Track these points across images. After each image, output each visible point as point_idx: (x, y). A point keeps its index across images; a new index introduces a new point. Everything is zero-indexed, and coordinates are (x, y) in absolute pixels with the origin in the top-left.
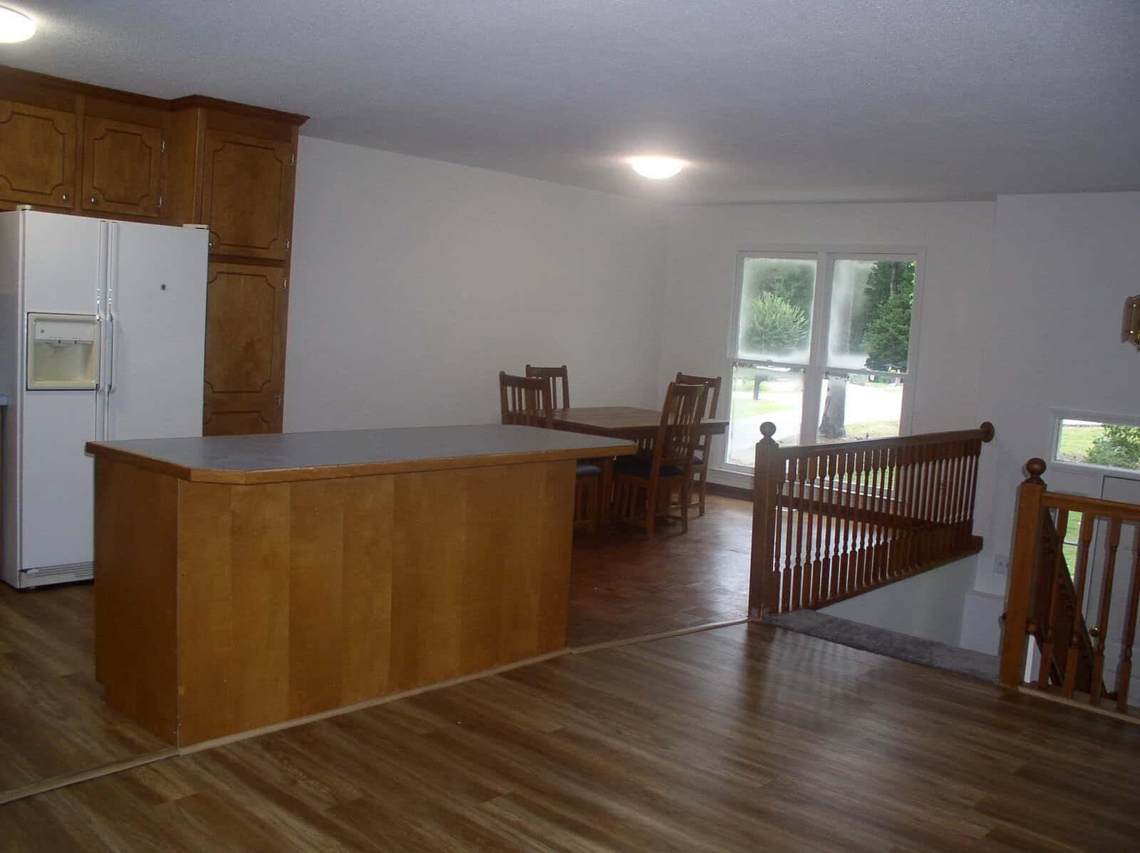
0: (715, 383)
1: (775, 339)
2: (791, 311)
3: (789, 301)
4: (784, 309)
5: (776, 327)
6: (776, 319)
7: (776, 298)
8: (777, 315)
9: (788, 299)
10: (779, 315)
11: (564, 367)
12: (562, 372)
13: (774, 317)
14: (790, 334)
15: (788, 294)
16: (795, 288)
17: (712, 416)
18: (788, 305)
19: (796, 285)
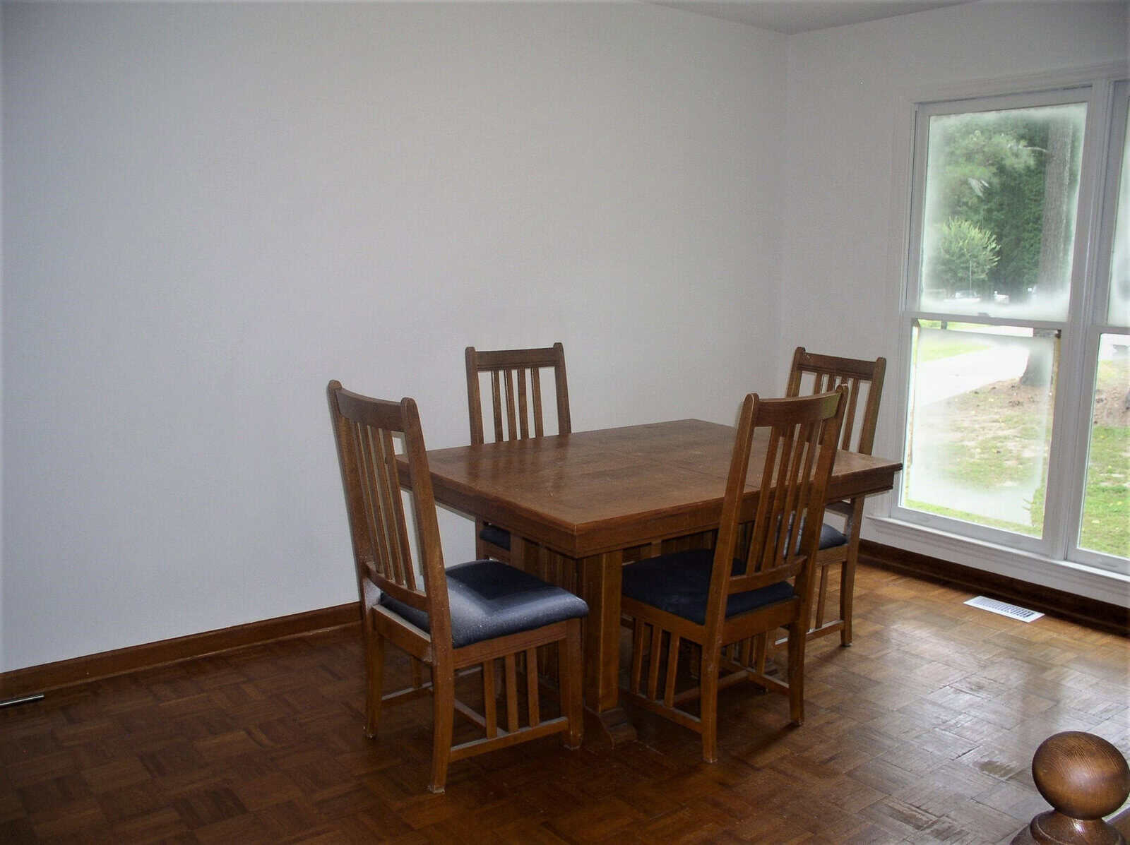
0: (871, 371)
1: (962, 268)
2: (980, 235)
3: (979, 224)
4: (973, 234)
5: (963, 255)
6: (963, 245)
7: (964, 222)
8: (964, 241)
9: (977, 222)
10: (967, 241)
11: (558, 348)
12: (553, 357)
13: (961, 243)
14: (980, 262)
15: (976, 218)
16: (984, 210)
17: (866, 447)
18: (977, 229)
19: (986, 207)
